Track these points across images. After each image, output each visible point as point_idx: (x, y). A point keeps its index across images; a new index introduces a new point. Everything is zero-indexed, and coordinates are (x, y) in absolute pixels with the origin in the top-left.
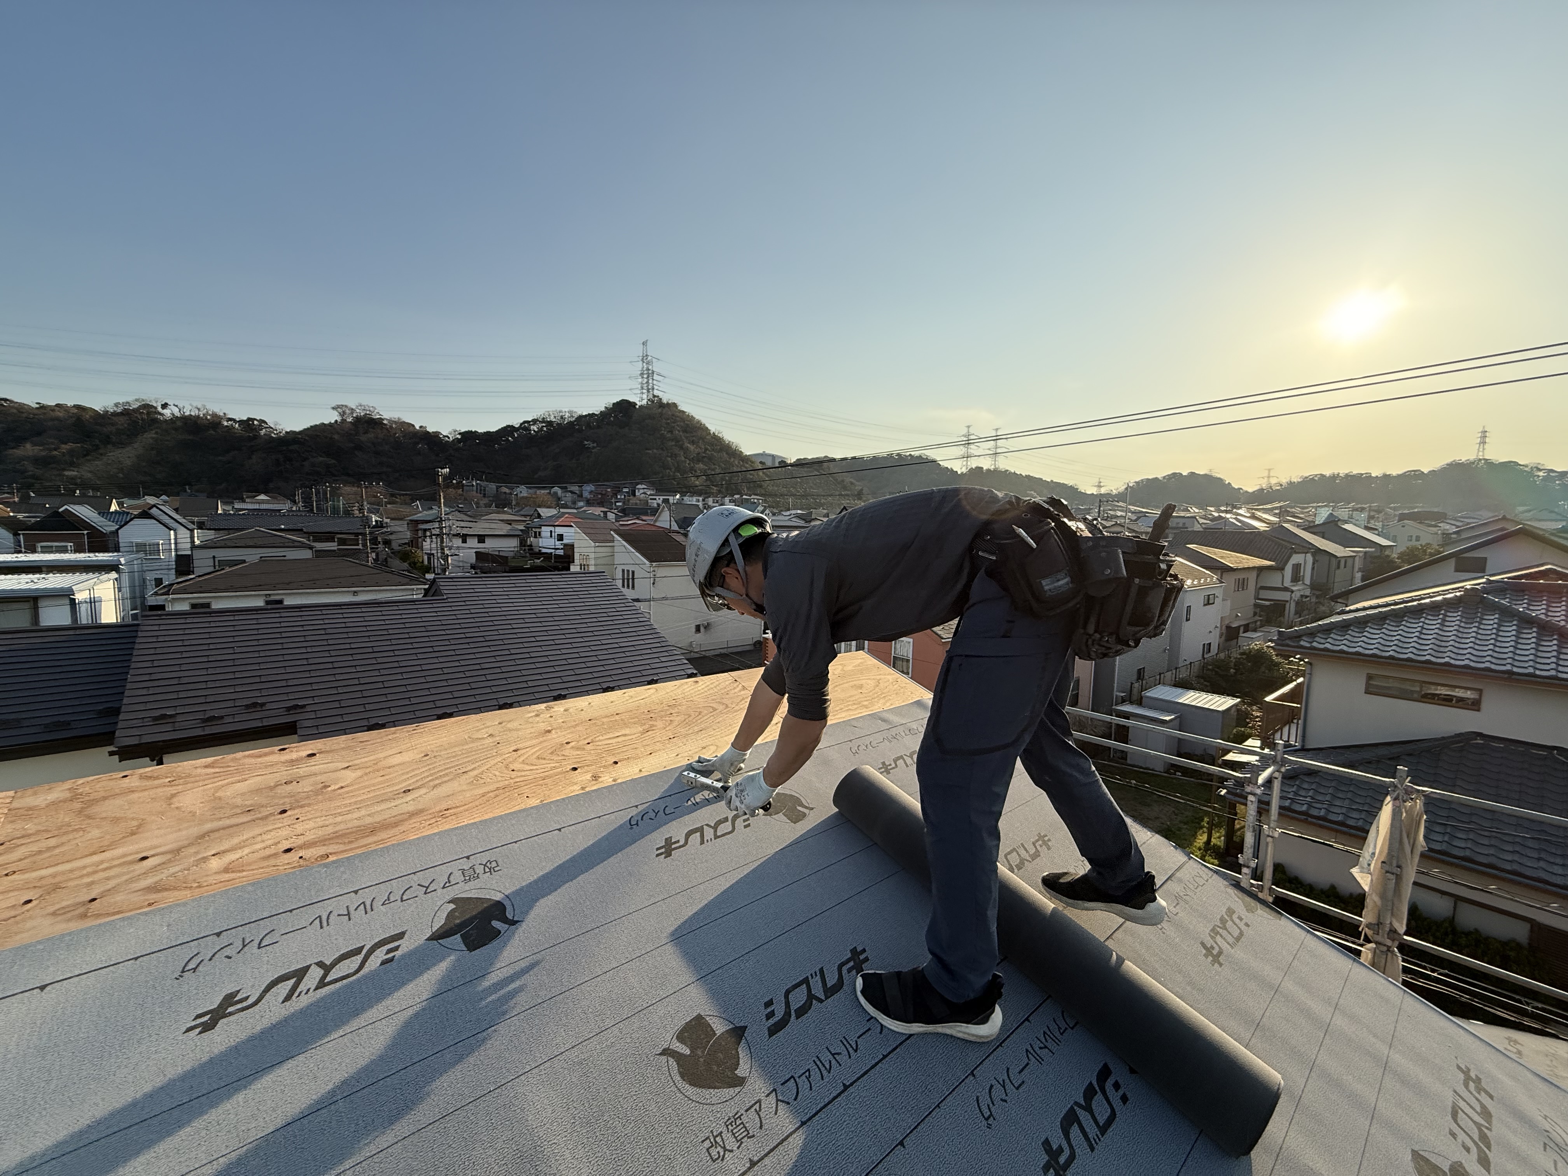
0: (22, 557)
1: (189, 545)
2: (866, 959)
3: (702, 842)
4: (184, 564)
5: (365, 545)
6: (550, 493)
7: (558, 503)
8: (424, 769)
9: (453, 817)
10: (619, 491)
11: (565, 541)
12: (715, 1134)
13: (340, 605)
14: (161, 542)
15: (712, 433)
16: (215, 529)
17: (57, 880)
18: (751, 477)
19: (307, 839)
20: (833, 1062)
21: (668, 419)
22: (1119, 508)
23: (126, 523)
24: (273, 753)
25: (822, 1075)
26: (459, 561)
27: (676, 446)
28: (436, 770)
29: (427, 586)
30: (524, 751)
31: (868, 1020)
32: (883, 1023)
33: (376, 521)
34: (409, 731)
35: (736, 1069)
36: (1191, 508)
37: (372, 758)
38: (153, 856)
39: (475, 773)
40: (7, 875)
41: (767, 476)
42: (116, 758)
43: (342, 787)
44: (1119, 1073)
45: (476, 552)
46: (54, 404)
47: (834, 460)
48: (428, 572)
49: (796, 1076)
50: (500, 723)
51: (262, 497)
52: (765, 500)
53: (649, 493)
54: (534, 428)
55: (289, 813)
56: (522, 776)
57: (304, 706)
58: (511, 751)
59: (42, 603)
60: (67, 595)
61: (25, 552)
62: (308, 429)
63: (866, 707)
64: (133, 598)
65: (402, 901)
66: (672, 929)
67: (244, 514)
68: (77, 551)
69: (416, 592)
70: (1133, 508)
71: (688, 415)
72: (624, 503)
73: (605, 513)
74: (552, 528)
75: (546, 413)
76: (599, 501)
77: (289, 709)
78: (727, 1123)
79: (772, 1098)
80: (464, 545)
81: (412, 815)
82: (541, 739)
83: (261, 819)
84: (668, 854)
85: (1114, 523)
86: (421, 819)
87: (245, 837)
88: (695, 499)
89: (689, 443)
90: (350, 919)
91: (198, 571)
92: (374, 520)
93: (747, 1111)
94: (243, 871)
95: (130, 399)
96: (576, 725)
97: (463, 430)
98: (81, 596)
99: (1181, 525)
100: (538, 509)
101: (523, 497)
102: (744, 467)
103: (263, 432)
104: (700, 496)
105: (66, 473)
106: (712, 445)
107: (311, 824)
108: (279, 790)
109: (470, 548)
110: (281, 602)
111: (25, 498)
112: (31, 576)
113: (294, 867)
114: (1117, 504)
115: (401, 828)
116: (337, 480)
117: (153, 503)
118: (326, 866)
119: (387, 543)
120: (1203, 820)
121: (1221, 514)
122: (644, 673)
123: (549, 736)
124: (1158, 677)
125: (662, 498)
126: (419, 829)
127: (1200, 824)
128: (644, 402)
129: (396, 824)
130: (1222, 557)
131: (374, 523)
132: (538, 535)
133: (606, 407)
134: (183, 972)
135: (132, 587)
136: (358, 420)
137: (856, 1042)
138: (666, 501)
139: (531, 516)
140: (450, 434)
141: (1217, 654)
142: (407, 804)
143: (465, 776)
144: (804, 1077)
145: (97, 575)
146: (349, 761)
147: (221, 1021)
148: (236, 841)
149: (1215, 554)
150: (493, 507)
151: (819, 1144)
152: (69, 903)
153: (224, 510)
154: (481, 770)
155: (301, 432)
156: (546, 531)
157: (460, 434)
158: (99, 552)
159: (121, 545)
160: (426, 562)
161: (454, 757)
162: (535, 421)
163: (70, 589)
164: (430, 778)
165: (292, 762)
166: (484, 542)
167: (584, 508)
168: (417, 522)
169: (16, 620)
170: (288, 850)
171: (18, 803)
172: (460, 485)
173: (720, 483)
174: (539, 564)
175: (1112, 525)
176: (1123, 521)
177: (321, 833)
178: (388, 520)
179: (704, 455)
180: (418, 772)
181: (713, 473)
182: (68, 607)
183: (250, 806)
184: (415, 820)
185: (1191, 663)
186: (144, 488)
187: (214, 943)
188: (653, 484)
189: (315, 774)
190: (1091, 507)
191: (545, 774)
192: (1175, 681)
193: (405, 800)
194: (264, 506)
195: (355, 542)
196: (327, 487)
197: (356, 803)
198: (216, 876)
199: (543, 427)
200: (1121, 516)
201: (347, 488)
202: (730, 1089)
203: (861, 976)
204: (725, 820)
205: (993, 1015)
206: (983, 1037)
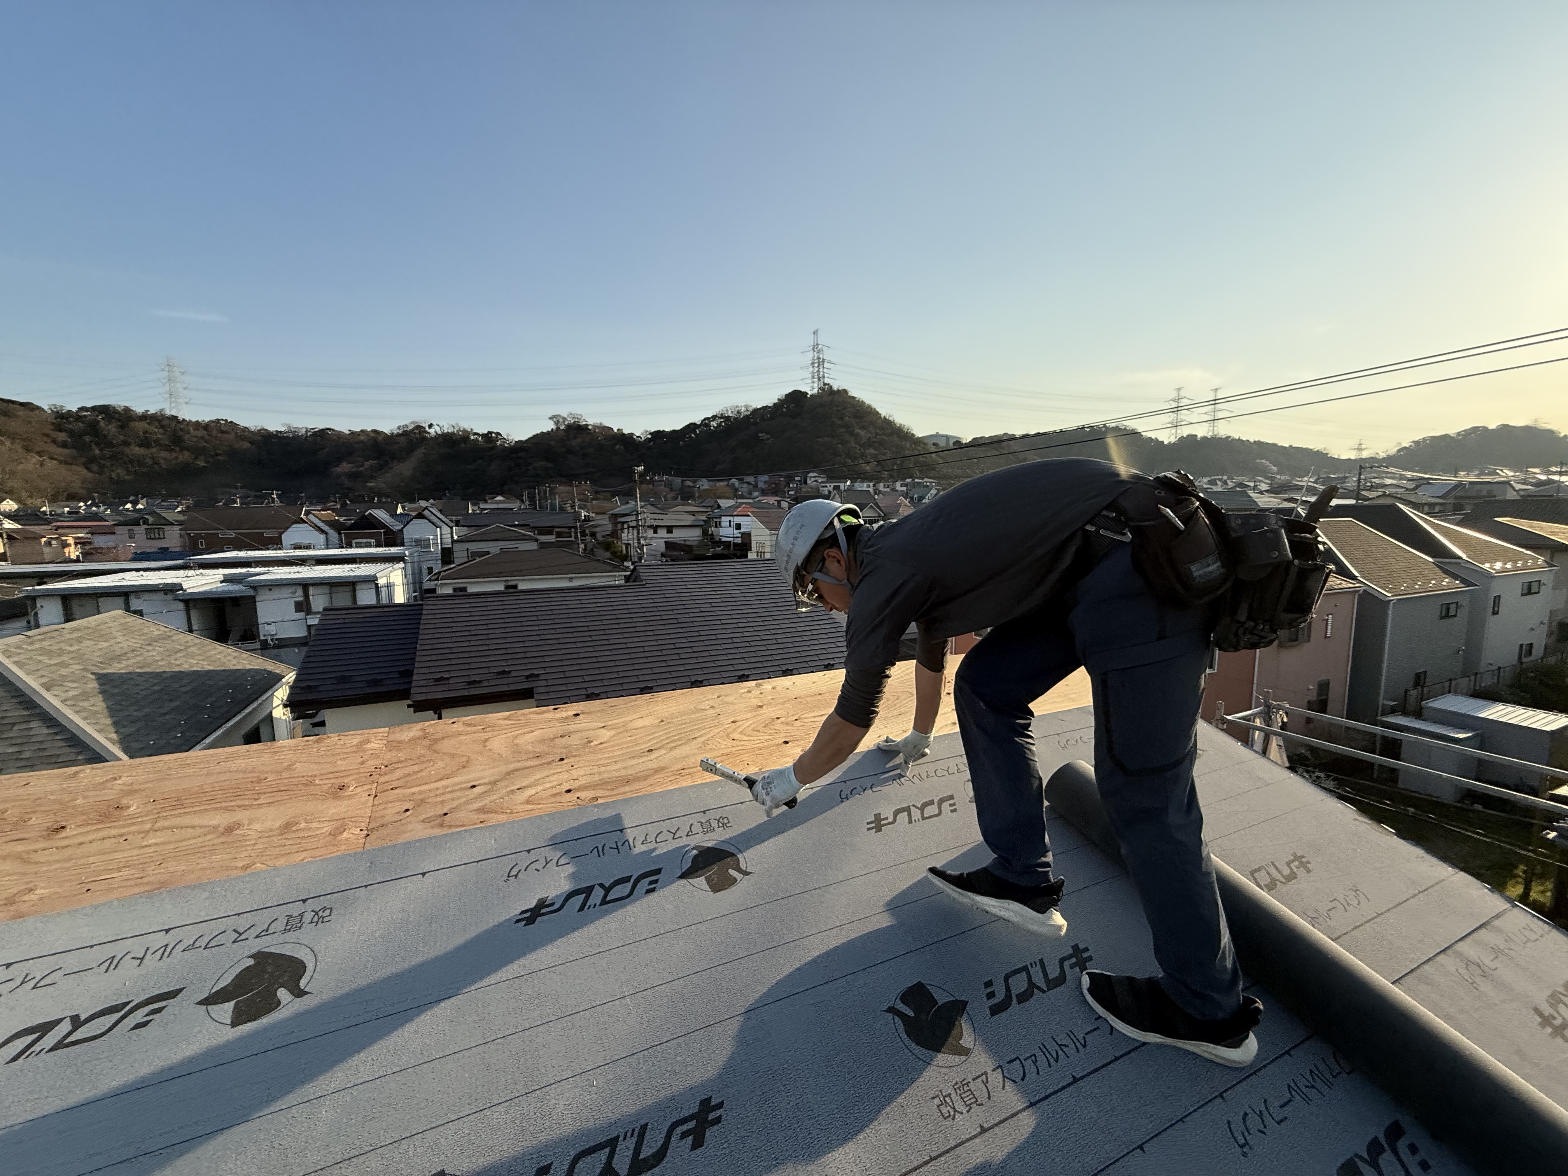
0: (344, 551)
1: (450, 540)
2: (1090, 958)
3: (910, 822)
4: (447, 555)
5: (576, 537)
6: (728, 485)
7: (735, 494)
8: (661, 733)
9: (689, 776)
10: (792, 480)
11: (743, 530)
12: (944, 1094)
13: (562, 590)
14: (431, 537)
15: (882, 416)
16: (468, 526)
17: (423, 796)
18: (924, 459)
19: (581, 783)
20: (1060, 1052)
21: (838, 406)
22: (1389, 475)
23: (408, 523)
24: (549, 711)
25: (1049, 1062)
26: (652, 550)
27: (846, 432)
28: (671, 735)
29: (628, 573)
30: (741, 723)
31: (1096, 1019)
32: (1113, 1024)
33: (585, 516)
34: (646, 700)
35: (961, 1039)
36: (1502, 470)
37: (622, 720)
38: (478, 785)
39: (703, 739)
40: (392, 789)
41: (942, 458)
42: (412, 709)
43: (601, 743)
45: (665, 542)
46: (359, 430)
47: (1013, 438)
48: (626, 560)
49: (1022, 1058)
50: (719, 697)
51: (499, 498)
52: (939, 483)
53: (820, 481)
54: (714, 424)
55: (565, 761)
56: (741, 745)
57: (538, 675)
58: (730, 722)
59: (358, 587)
60: (372, 580)
61: (346, 547)
62: (531, 438)
64: (414, 583)
65: (656, 842)
66: (888, 899)
67: (487, 513)
68: (378, 545)
69: (617, 579)
70: (1409, 474)
71: (859, 401)
72: (796, 492)
73: (779, 502)
74: (731, 518)
75: (725, 409)
76: (773, 491)
77: (527, 677)
78: (964, 1083)
79: (998, 1074)
80: (655, 535)
81: (657, 771)
82: (755, 713)
83: (546, 764)
84: (879, 829)
85: (1380, 493)
86: (662, 776)
87: (537, 778)
88: (865, 485)
89: (860, 429)
90: (619, 852)
91: (458, 562)
92: (583, 515)
93: (974, 1079)
94: (539, 804)
95: (407, 422)
96: (784, 702)
97: (653, 430)
98: (382, 582)
99: (1485, 493)
100: (718, 500)
101: (705, 490)
102: (917, 450)
103: (499, 443)
104: (871, 481)
105: (368, 484)
106: (882, 429)
107: (582, 772)
108: (557, 741)
109: (661, 538)
110: (515, 587)
111: (344, 505)
112: (350, 566)
113: (574, 805)
114: (1386, 470)
115: (649, 782)
116: (553, 481)
117: (424, 506)
118: (597, 806)
119: (593, 535)
120: (1516, 867)
121: (1551, 477)
122: (821, 657)
123: (762, 711)
124: (1447, 684)
125: (832, 485)
126: (662, 784)
127: (1512, 871)
128: (815, 391)
129: (645, 778)
130: (1553, 533)
131: (583, 518)
132: (718, 525)
133: (779, 399)
134: (509, 876)
135: (413, 574)
136: (569, 427)
137: (1084, 1038)
138: (837, 488)
139: (712, 507)
140: (642, 434)
141: (1542, 659)
142: (651, 762)
143: (695, 741)
144: (1029, 1061)
145: (391, 564)
146: (603, 722)
147: (538, 918)
148: (532, 779)
149: (1542, 529)
150: (679, 500)
151: (1051, 1128)
152: (431, 814)
153: (473, 510)
154: (707, 737)
155: (527, 441)
156: (725, 520)
157: (650, 434)
158: (392, 546)
159: (405, 541)
160: (624, 552)
161: (684, 724)
162: (714, 417)
163: (375, 576)
164: (667, 741)
165: (564, 720)
166: (672, 533)
167: (760, 498)
168: (615, 516)
169: (342, 600)
170: (569, 791)
171: (392, 737)
172: (652, 481)
173: (891, 468)
174: (720, 552)
175: (1378, 497)
176: (1394, 490)
177: (589, 779)
178: (593, 515)
179: (875, 440)
180: (657, 735)
181: (884, 457)
182: (374, 591)
183: (538, 753)
184: (658, 776)
185: (1499, 668)
186: (419, 494)
187: (528, 859)
188: (824, 472)
189: (581, 731)
190: (1347, 475)
191: (761, 745)
192: (1474, 690)
193: (649, 758)
194: (501, 506)
195: (568, 535)
196: (546, 487)
197: (612, 757)
198: (522, 806)
199: (721, 422)
200: (1391, 485)
201: (561, 487)
202: (956, 1056)
203: (1087, 973)
204: (931, 803)
205: (1247, 1041)
206: (1234, 1062)
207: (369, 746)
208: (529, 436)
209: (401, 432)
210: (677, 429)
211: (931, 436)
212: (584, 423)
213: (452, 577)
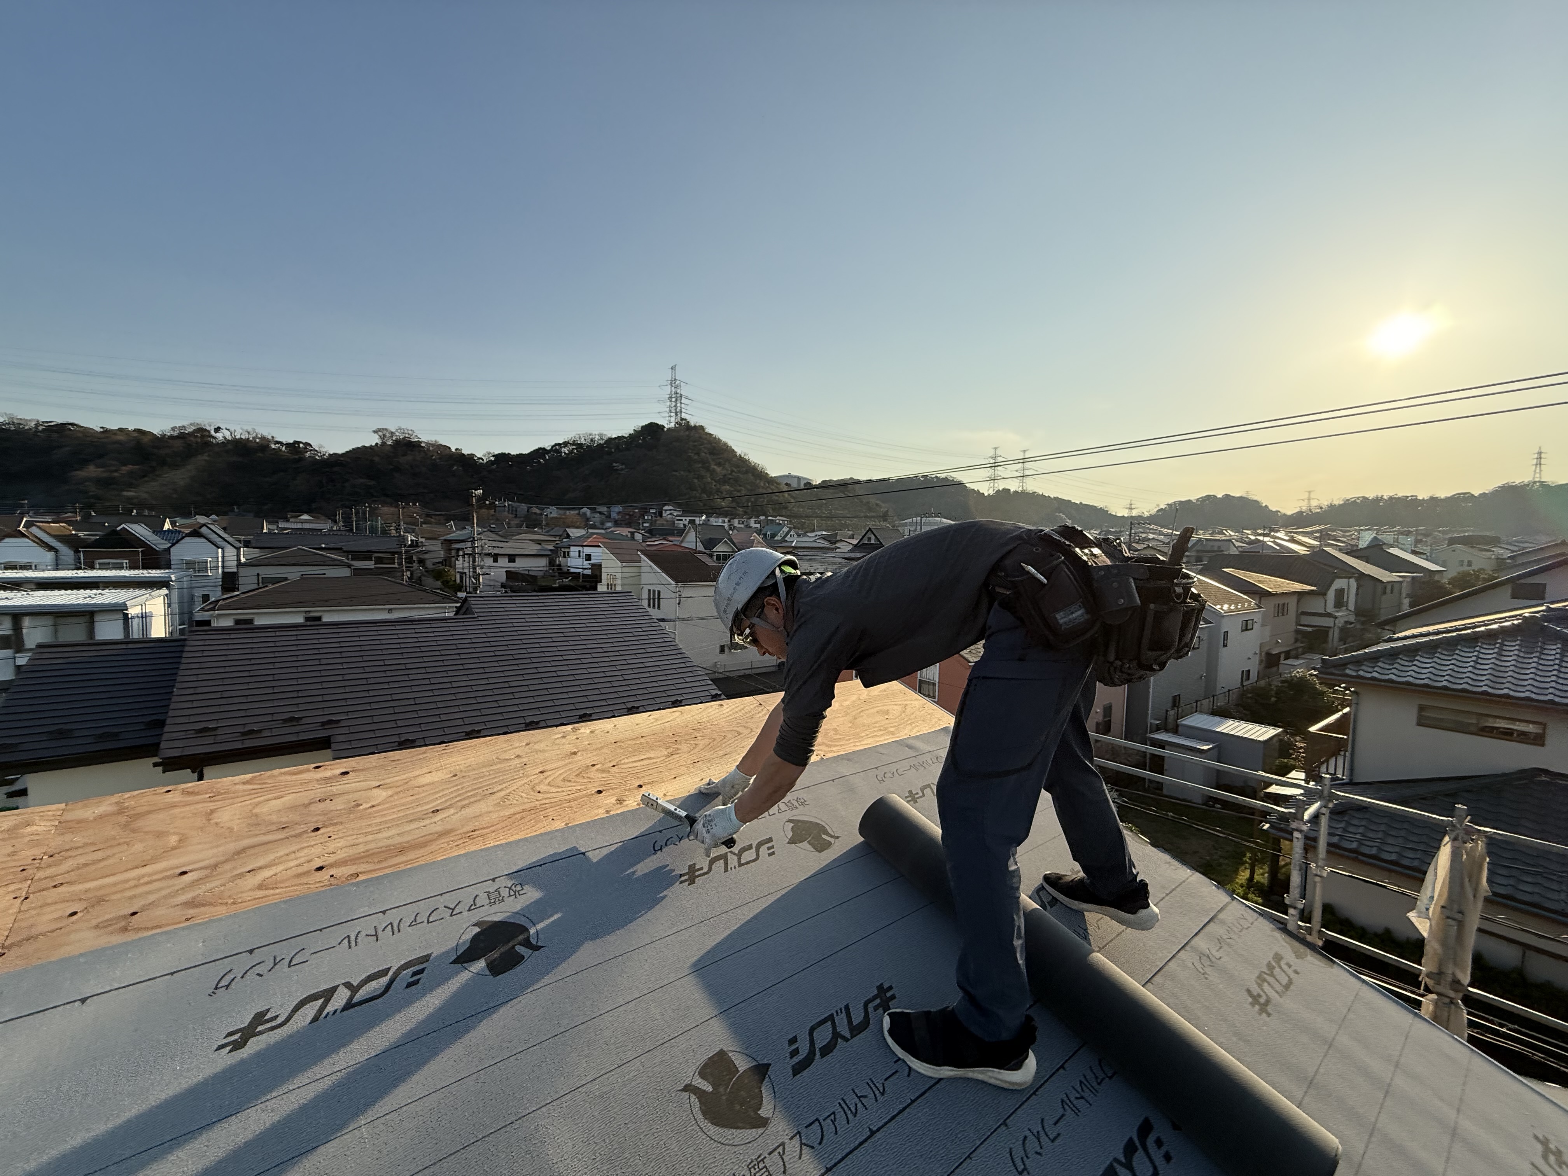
0: (81, 574)
1: (235, 563)
2: (893, 997)
3: (726, 870)
4: (230, 581)
5: (400, 564)
6: (579, 514)
7: (586, 524)
8: (452, 790)
9: (480, 838)
10: (646, 512)
11: (593, 561)
14: (210, 559)
15: (738, 454)
16: (261, 548)
17: (103, 892)
18: (777, 498)
19: (338, 857)
20: (859, 1105)
21: (695, 442)
22: (1151, 531)
23: (177, 541)
24: (308, 771)
25: (847, 1118)
26: (490, 580)
27: (702, 467)
28: (465, 791)
29: (458, 605)
30: (551, 772)
31: (896, 1062)
32: (912, 1065)
33: (411, 540)
34: (438, 751)
35: (759, 1109)
36: (1226, 531)
37: (403, 777)
38: (191, 871)
39: (503, 793)
40: (55, 886)
41: (792, 497)
42: (160, 769)
43: (373, 806)
44: (1161, 1129)
45: (506, 572)
46: (116, 428)
47: (858, 482)
48: (460, 591)
49: (821, 1119)
50: (527, 745)
51: (305, 517)
52: (791, 521)
53: (675, 514)
54: (566, 450)
55: (321, 831)
56: (548, 798)
57: (338, 721)
58: (537, 772)
59: (97, 618)
60: (120, 609)
61: (85, 569)
62: (350, 452)
63: (893, 733)
64: (181, 614)
65: (428, 922)
66: (695, 959)
67: (287, 533)
68: (132, 568)
69: (448, 611)
70: (1165, 531)
71: (715, 438)
72: (651, 524)
73: (632, 533)
74: (581, 549)
75: (577, 436)
76: (627, 522)
77: (323, 724)
78: (759, 1160)
79: (796, 1142)
80: (495, 564)
81: (441, 835)
82: (567, 761)
83: (295, 836)
84: (692, 881)
85: (1145, 546)
86: (447, 840)
87: (279, 855)
88: (720, 520)
89: (716, 465)
90: (377, 940)
91: (243, 589)
92: (409, 539)
93: (770, 1154)
94: (278, 888)
95: (185, 423)
96: (602, 747)
97: (496, 453)
98: (133, 611)
99: (1216, 548)
100: (567, 530)
101: (553, 518)
102: (770, 488)
103: (308, 454)
104: (726, 517)
105: (125, 493)
106: (738, 466)
107: (342, 843)
108: (313, 808)
109: (501, 567)
110: (319, 619)
111: (87, 517)
112: (88, 592)
113: (325, 886)
114: (1149, 526)
115: (430, 849)
116: (376, 501)
117: (203, 522)
118: (357, 884)
119: (421, 562)
120: (1245, 856)
121: (1257, 537)
122: (669, 693)
123: (575, 758)
124: (1195, 705)
125: (688, 519)
126: (446, 850)
127: (1242, 859)
128: (672, 425)
129: (424, 845)
130: (1260, 582)
131: (410, 543)
132: (566, 555)
133: (635, 430)
134: (216, 988)
135: (181, 603)
136: (398, 442)
137: (883, 1084)
138: (692, 522)
139: (560, 536)
140: (484, 456)
141: (1256, 682)
142: (435, 825)
143: (493, 797)
144: (828, 1121)
145: (149, 591)
146: (381, 780)
147: (251, 1040)
148: (271, 857)
149: (1253, 578)
150: (524, 528)
152: (111, 916)
153: (269, 529)
154: (508, 791)
155: (343, 455)
156: (574, 551)
157: (493, 456)
158: (152, 568)
159: (172, 562)
160: (458, 581)
161: (482, 777)
162: (566, 444)
163: (126, 606)
164: (458, 799)
165: (327, 780)
166: (514, 562)
167: (612, 529)
168: (450, 542)
169: (74, 633)
170: (320, 869)
171: (69, 816)
172: (492, 506)
173: (745, 504)
174: (567, 583)
175: (1144, 548)
176: (1155, 543)
177: (352, 851)
178: (423, 540)
179: (730, 477)
180: (447, 792)
181: (739, 494)
182: (121, 623)
183: (285, 823)
184: (443, 841)
185: (1229, 691)
186: (195, 508)
187: (247, 961)
188: (679, 505)
189: (348, 793)
190: (1122, 529)
191: (572, 796)
192: (1213, 709)
193: (433, 820)
194: (306, 526)
195: (391, 561)
196: (366, 507)
197: (386, 822)
198: (250, 893)
199: (573, 449)
200: (1153, 539)
201: (385, 508)
202: (753, 1130)
203: (888, 1014)
204: (750, 847)
205: (1027, 1061)
206: (1016, 1084)
207: (29, 829)
208: (348, 450)
209: (176, 434)
210: (524, 453)
211: (784, 476)
212: (416, 440)
213: (232, 607)
